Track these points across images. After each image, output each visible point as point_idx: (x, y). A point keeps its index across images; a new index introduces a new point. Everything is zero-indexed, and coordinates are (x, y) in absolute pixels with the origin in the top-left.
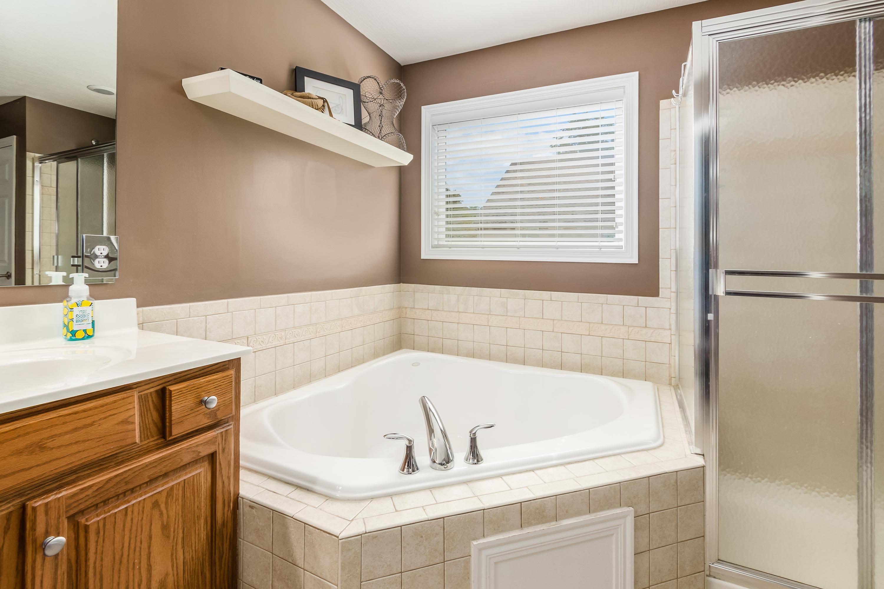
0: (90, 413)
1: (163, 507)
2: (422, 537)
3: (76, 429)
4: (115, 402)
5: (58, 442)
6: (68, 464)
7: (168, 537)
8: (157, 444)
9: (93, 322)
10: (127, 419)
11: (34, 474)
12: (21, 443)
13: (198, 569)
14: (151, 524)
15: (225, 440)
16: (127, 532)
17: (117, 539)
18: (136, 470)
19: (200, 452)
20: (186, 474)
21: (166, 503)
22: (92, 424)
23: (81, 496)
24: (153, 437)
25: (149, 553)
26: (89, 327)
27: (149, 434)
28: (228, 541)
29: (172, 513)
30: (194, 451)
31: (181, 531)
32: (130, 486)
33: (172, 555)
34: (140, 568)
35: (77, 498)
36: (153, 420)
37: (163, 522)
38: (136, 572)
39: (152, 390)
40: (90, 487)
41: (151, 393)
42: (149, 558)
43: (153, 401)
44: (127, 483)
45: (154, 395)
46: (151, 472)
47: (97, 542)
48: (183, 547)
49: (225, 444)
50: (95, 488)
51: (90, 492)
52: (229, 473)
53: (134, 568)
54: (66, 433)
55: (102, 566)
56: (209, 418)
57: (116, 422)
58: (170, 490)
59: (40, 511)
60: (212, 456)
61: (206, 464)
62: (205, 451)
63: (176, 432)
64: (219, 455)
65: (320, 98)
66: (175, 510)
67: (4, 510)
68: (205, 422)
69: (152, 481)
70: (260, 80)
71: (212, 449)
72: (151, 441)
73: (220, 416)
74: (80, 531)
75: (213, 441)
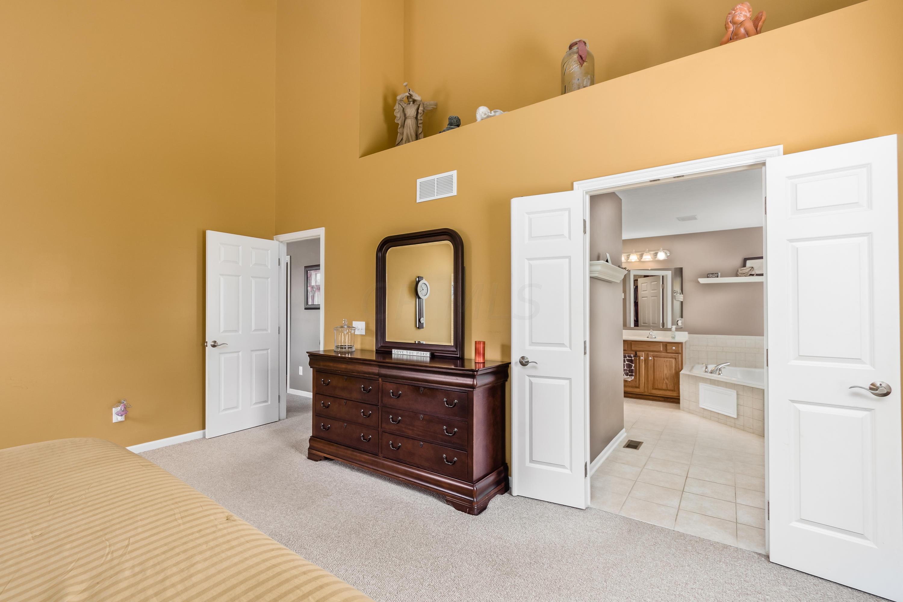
0: (655, 344)
2: (692, 378)
3: (653, 346)
4: (658, 344)
5: (651, 346)
6: (653, 350)
10: (660, 347)
11: (649, 349)
12: (647, 345)
13: (672, 376)
14: (664, 364)
16: (660, 363)
18: (661, 354)
20: (670, 359)
22: (655, 346)
23: (654, 355)
26: (674, 336)
27: (665, 350)
30: (671, 356)
31: (669, 368)
32: (661, 357)
36: (665, 348)
38: (662, 370)
42: (664, 369)
45: (665, 345)
47: (656, 362)
48: (670, 371)
50: (656, 355)
52: (679, 362)
55: (657, 365)
57: (658, 346)
58: (667, 360)
59: (649, 354)
60: (675, 359)
61: (674, 360)
62: (674, 357)
63: (668, 351)
64: (677, 359)
65: (750, 267)
66: (668, 364)
67: (646, 353)
68: (674, 352)
69: (664, 357)
70: (718, 273)
71: (675, 357)
72: (665, 352)
73: (677, 352)
74: (654, 359)
75: (675, 356)
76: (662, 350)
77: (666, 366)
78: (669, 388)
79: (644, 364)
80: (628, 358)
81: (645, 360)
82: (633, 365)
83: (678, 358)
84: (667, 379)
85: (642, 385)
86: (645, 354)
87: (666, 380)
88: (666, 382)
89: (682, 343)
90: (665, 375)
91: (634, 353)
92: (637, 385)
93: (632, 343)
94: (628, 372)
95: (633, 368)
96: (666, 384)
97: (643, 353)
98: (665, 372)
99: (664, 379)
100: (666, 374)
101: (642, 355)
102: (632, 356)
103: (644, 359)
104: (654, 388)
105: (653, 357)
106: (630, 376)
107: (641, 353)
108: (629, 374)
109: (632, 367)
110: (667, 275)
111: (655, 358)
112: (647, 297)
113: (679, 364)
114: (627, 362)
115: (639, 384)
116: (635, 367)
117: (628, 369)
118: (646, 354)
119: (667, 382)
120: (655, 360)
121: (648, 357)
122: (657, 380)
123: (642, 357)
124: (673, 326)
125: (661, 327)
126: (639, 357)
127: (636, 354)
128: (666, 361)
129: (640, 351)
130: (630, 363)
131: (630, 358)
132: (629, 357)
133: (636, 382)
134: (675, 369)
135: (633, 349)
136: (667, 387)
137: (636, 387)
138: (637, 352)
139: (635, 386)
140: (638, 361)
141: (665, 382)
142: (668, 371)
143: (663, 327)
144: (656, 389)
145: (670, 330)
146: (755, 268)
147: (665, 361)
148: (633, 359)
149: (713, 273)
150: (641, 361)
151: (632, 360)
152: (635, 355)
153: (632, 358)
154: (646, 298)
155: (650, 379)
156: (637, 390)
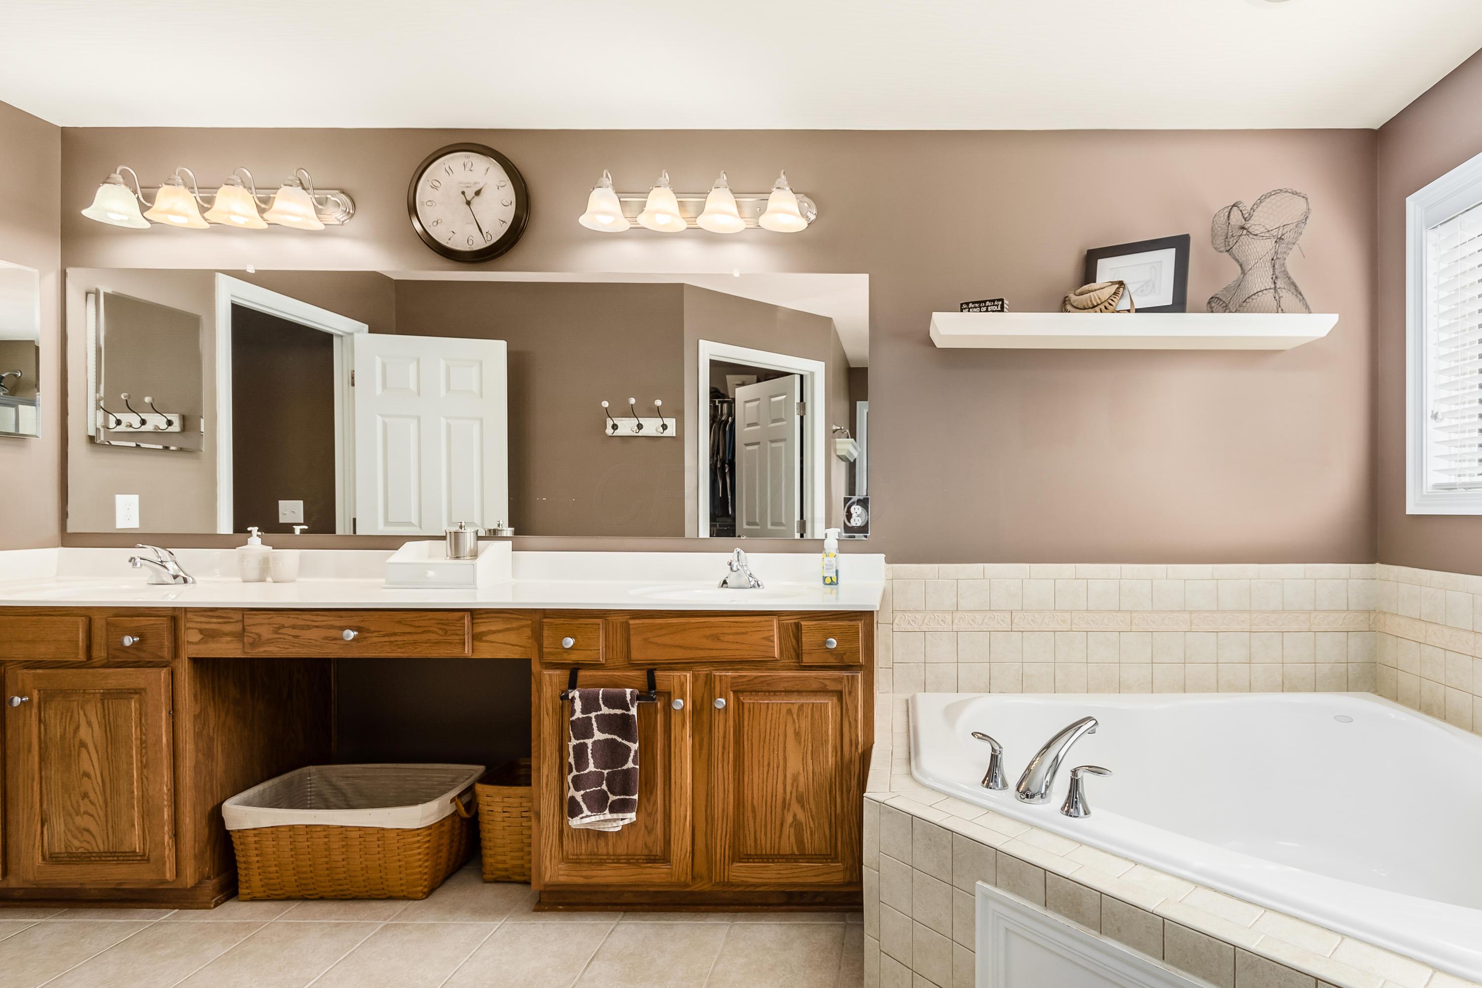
0: (744, 625)
1: (795, 716)
2: (930, 840)
3: (736, 634)
4: (761, 622)
5: (728, 638)
6: (732, 656)
7: (800, 743)
8: (796, 666)
9: (837, 572)
10: (768, 637)
11: (715, 653)
12: (708, 632)
13: (826, 786)
14: (786, 725)
15: (851, 684)
16: (768, 722)
17: (762, 722)
18: (774, 677)
19: (827, 685)
20: (815, 700)
21: (798, 715)
22: (746, 633)
23: (740, 680)
24: (792, 659)
25: (785, 747)
26: (834, 575)
27: (790, 656)
28: (856, 779)
29: (803, 725)
30: (821, 682)
31: (810, 745)
32: (771, 689)
33: (803, 759)
34: (778, 754)
35: (737, 680)
36: (793, 646)
37: (795, 729)
38: (775, 755)
39: (791, 621)
40: (745, 676)
41: (791, 623)
42: (785, 751)
43: (792, 630)
44: (768, 685)
45: (793, 626)
46: (786, 685)
47: (749, 717)
48: (812, 759)
49: (851, 688)
50: (747, 679)
51: (744, 680)
52: (855, 716)
53: (773, 751)
54: (731, 634)
55: (752, 736)
56: (836, 659)
57: (761, 637)
58: (801, 706)
59: (717, 679)
60: (840, 694)
61: (835, 699)
62: (831, 686)
63: (807, 660)
64: (846, 696)
65: (1113, 283)
66: (805, 724)
67: (703, 671)
68: (832, 661)
69: (788, 692)
70: (1002, 300)
71: (838, 687)
72: (791, 662)
73: (847, 660)
74: (739, 705)
75: (839, 680)
76: (777, 654)
77: (797, 734)
78: (809, 848)
79: (693, 736)
80: (605, 710)
81: (696, 711)
82: (634, 746)
83: (850, 693)
84: (800, 800)
85: (681, 845)
86: (695, 678)
87: (795, 807)
88: (795, 816)
89: (871, 613)
90: (789, 781)
91: (639, 676)
92: (658, 850)
93: (631, 622)
94: (604, 787)
95: (630, 765)
96: (797, 825)
97: (689, 675)
98: (794, 764)
99: (785, 805)
100: (795, 779)
101: (682, 685)
102: (628, 697)
103: (689, 706)
104: (739, 856)
105: (734, 692)
106: (611, 812)
107: (677, 673)
108: (612, 798)
109: (626, 761)
110: (812, 374)
111: (747, 700)
112: (758, 443)
113: (853, 725)
114: (598, 736)
115: (667, 842)
116: (645, 754)
117: (606, 772)
118: (702, 679)
119: (801, 816)
120: (746, 706)
121: (712, 698)
122: (754, 811)
123: (683, 697)
124: (829, 531)
125: (797, 536)
126: (668, 696)
127: (652, 683)
128: (795, 710)
129: (671, 666)
130: (619, 740)
131: (619, 712)
132: (611, 701)
133: (650, 831)
134: (835, 748)
135: (637, 655)
136: (800, 842)
137: (652, 859)
138: (658, 673)
139: (646, 852)
140: (660, 718)
141: (789, 819)
142: (804, 759)
143: (802, 536)
144: (748, 858)
145: (818, 546)
146: (1131, 287)
147: (789, 712)
148: (634, 711)
149: (985, 302)
150: (676, 720)
151: (626, 720)
152: (646, 688)
153: (629, 710)
154: (755, 447)
155: (718, 812)
156: (656, 875)
